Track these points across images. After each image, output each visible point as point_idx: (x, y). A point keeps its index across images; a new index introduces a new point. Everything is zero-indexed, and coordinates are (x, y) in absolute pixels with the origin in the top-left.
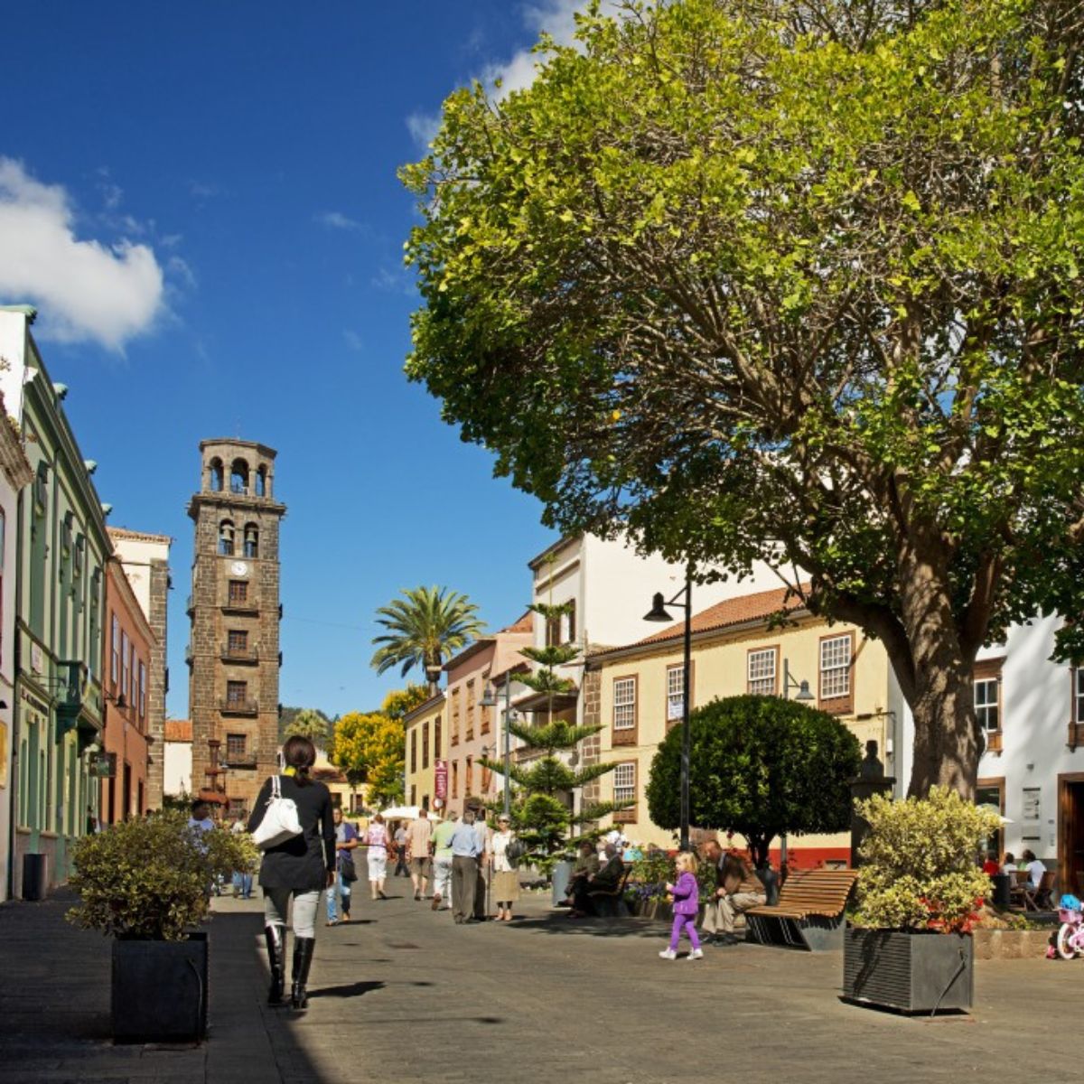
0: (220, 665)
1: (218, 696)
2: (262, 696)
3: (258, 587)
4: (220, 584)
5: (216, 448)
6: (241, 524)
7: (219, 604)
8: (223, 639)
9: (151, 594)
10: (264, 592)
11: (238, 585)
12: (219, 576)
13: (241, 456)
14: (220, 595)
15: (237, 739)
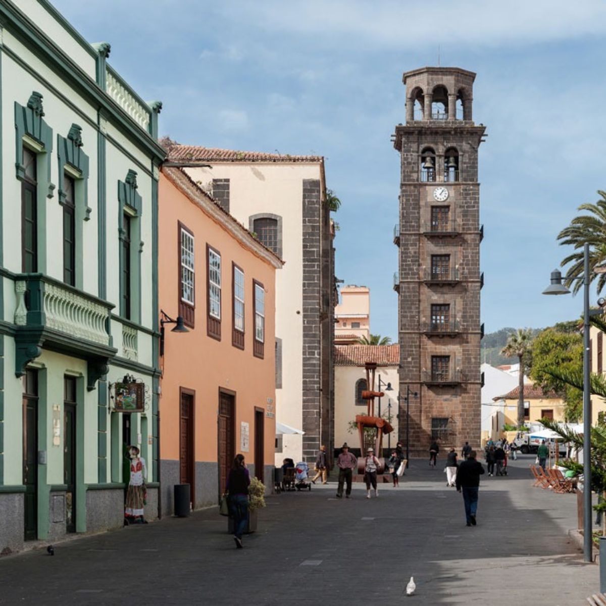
0: (425, 290)
1: (423, 319)
2: (464, 317)
3: (459, 210)
4: (422, 211)
5: (417, 78)
6: (441, 149)
7: (422, 231)
8: (426, 265)
9: (304, 216)
10: (465, 215)
11: (440, 210)
12: (422, 203)
13: (440, 83)
14: (422, 221)
15: (441, 359)
